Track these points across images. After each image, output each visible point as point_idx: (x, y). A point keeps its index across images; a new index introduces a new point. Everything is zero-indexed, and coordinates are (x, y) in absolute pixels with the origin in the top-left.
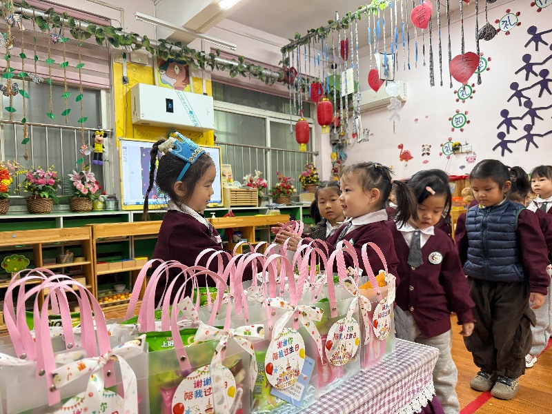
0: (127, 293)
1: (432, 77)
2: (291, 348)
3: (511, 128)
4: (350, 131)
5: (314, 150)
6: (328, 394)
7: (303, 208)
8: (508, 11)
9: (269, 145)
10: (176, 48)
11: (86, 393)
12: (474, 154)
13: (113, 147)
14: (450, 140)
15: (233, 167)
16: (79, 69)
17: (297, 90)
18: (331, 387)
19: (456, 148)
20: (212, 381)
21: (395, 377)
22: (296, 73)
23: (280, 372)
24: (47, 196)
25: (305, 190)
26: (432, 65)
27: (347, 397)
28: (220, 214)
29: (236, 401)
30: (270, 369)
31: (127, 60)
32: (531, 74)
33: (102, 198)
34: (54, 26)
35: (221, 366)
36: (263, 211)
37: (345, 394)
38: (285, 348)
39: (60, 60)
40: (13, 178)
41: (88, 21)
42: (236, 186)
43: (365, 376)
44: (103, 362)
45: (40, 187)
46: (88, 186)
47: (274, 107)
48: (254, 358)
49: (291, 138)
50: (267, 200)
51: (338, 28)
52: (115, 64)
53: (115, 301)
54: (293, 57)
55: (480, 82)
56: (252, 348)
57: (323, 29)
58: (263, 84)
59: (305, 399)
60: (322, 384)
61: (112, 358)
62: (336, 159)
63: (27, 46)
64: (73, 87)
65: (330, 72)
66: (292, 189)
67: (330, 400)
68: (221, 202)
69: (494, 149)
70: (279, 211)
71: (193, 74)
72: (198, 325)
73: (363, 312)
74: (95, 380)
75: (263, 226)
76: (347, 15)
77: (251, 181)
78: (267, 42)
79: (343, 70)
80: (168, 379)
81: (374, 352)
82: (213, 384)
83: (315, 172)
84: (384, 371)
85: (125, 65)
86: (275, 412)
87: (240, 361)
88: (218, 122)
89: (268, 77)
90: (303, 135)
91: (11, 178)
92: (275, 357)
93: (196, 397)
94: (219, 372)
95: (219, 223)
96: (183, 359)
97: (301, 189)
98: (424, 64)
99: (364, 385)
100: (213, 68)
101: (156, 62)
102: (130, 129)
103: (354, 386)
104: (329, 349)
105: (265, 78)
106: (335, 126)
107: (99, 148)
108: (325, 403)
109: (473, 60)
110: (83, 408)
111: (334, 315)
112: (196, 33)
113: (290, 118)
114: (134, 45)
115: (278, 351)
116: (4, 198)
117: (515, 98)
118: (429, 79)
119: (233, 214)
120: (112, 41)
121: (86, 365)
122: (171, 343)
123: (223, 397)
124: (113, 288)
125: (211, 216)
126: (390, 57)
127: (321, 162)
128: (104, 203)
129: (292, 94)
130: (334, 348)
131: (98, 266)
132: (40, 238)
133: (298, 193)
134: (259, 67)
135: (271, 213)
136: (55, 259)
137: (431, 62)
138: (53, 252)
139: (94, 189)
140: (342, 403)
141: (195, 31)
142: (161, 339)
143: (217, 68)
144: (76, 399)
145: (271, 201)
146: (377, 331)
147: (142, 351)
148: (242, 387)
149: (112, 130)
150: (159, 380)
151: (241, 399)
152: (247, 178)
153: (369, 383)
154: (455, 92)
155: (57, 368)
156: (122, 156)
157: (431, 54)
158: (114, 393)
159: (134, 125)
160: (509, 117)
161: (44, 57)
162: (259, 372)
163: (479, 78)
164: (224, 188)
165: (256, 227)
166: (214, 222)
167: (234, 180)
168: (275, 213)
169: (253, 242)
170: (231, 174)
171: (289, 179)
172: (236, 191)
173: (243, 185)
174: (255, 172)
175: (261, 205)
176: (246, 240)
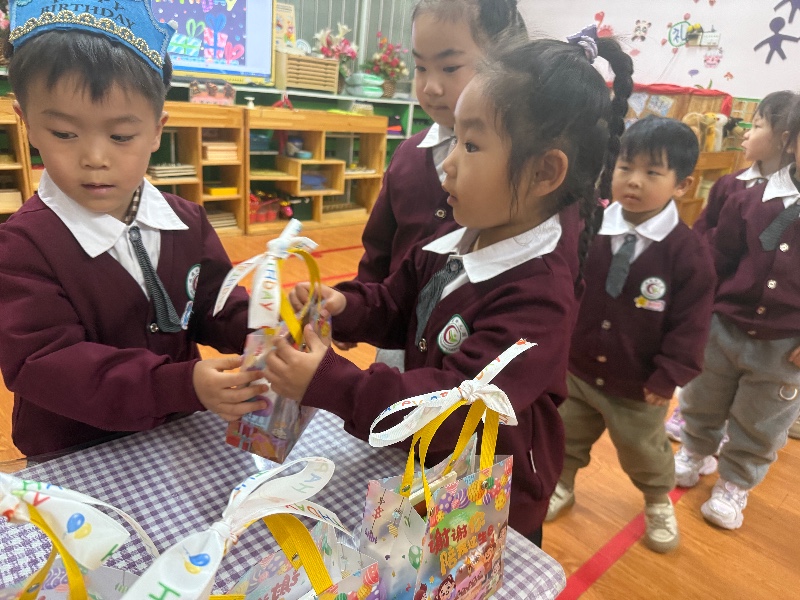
12: (721, 52)
14: (687, 17)
15: (298, 11)
19: (693, 36)
28: (265, 100)
36: (345, 105)
42: (300, 48)
66: (401, 69)
69: (757, 48)
70: (370, 108)
77: (329, 43)
95: (261, 118)
119: (290, 104)
125: (246, 102)
135: (356, 111)
152: (321, 35)
164: (277, 51)
165: (327, 133)
166: (251, 114)
167: (298, 37)
168: (363, 111)
169: (320, 159)
170: (294, 25)
171: (399, 47)
172: (299, 60)
173: (314, 49)
174: (337, 27)
175: (344, 92)
176: (307, 154)
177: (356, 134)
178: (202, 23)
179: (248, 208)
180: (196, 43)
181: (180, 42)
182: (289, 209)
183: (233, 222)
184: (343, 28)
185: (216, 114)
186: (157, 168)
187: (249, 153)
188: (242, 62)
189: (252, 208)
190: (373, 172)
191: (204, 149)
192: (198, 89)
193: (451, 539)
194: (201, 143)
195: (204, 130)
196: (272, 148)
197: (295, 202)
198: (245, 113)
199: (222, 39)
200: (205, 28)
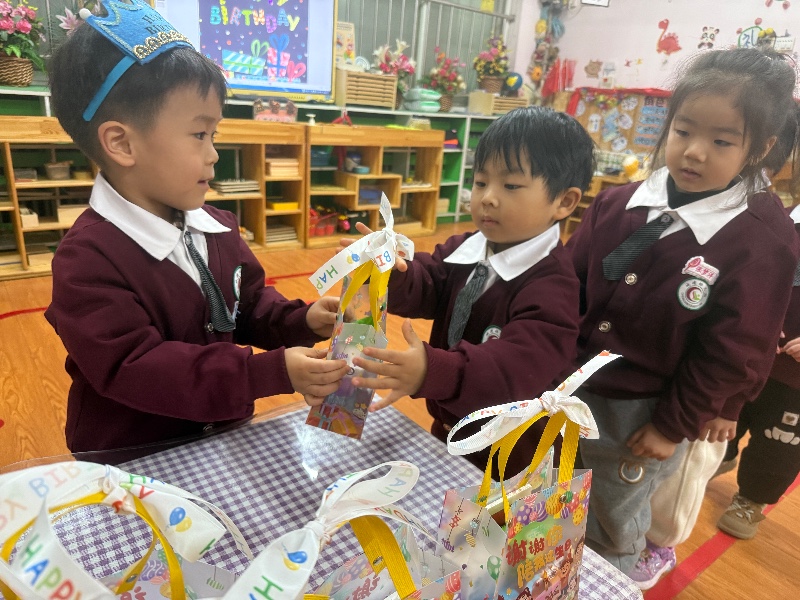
5: (508, 12)
7: (473, 120)
14: (758, 22)
15: (358, 30)
24: (18, 54)
25: (481, 86)
28: (326, 117)
36: (402, 120)
42: (360, 65)
45: (4, 35)
62: (543, 34)
66: (459, 83)
68: (330, 93)
70: (427, 122)
83: (503, 55)
95: (321, 134)
97: (474, 84)
119: (349, 121)
125: (308, 119)
127: (516, 36)
133: (469, 90)
135: (413, 126)
136: (35, 173)
152: (380, 52)
164: (337, 69)
165: (385, 148)
166: (312, 131)
167: (358, 54)
168: (421, 126)
169: (377, 174)
170: (354, 43)
171: (456, 62)
172: (358, 77)
173: (373, 65)
174: (396, 43)
175: (401, 107)
176: (365, 169)
177: (412, 148)
178: (266, 44)
179: (308, 222)
180: (259, 63)
181: (245, 62)
182: (347, 223)
183: (294, 235)
185: (280, 131)
186: (223, 183)
187: (310, 169)
188: (304, 80)
189: (312, 222)
190: (429, 185)
191: (268, 165)
192: (262, 106)
193: (528, 551)
194: (264, 160)
195: (268, 146)
196: (331, 164)
197: (353, 216)
198: (307, 130)
199: (284, 58)
200: (269, 48)
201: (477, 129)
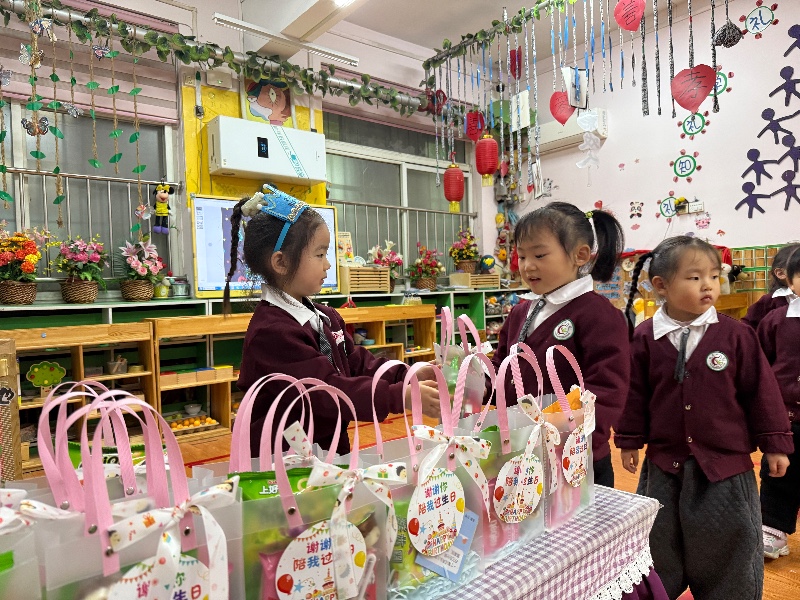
0: (204, 417)
1: (645, 101)
2: (445, 498)
3: (762, 176)
4: (523, 182)
5: (471, 211)
6: (498, 564)
7: (455, 295)
8: (759, 3)
9: (405, 204)
10: (272, 65)
11: (156, 559)
12: (708, 215)
13: (183, 208)
14: (671, 194)
15: (354, 237)
16: (134, 95)
17: (446, 123)
18: (502, 554)
19: (681, 207)
20: (332, 542)
21: (595, 541)
22: (445, 98)
23: (428, 532)
24: (90, 278)
25: (458, 268)
26: (645, 85)
27: (524, 568)
29: (366, 572)
30: (414, 527)
31: (202, 82)
32: (793, 95)
33: (167, 281)
34: (97, 35)
35: (346, 522)
36: (397, 300)
37: (523, 564)
38: (436, 496)
39: (106, 83)
40: (41, 252)
41: (146, 26)
42: (358, 262)
43: (552, 538)
44: (180, 515)
45: (80, 265)
46: (148, 264)
47: (412, 148)
48: (392, 511)
49: (437, 193)
50: (403, 283)
51: (507, 31)
52: (185, 88)
53: (186, 428)
54: (441, 75)
55: (716, 108)
56: (389, 496)
57: (484, 34)
58: (396, 115)
59: (465, 570)
60: (489, 550)
61: (192, 510)
62: (503, 223)
63: (61, 64)
64: (126, 122)
65: (496, 97)
66: (439, 268)
67: (500, 572)
68: (336, 285)
69: (737, 208)
70: (419, 299)
71: (296, 101)
72: (311, 462)
73: (550, 446)
74: (168, 540)
75: (397, 321)
76: (520, 12)
77: (380, 256)
78: (403, 53)
79: (515, 94)
80: (270, 540)
81: (564, 504)
82: (335, 549)
83: (472, 243)
84: (578, 532)
85: (199, 89)
86: (422, 588)
87: (373, 515)
88: (331, 170)
89: (404, 105)
90: (455, 189)
91: (38, 253)
92: (422, 510)
93: (310, 566)
94: (342, 530)
96: (292, 512)
97: (452, 268)
98: (634, 83)
99: (549, 552)
100: (324, 92)
101: (242, 84)
102: (207, 183)
103: (535, 553)
104: (499, 499)
105: (399, 107)
106: (503, 175)
107: (162, 209)
108: (493, 577)
109: (707, 77)
110: (152, 580)
111: (506, 450)
112: (299, 41)
113: (435, 164)
114: (211, 61)
115: (426, 501)
116: (30, 281)
117: (769, 133)
118: (641, 105)
119: (354, 304)
120: (180, 54)
121: (155, 519)
122: (274, 488)
123: (348, 566)
124: (184, 409)
126: (583, 74)
127: (480, 228)
128: (171, 288)
129: (439, 129)
130: (506, 498)
131: (163, 378)
132: (82, 338)
133: (448, 273)
134: (392, 90)
135: (407, 303)
136: (101, 368)
137: (644, 79)
138: (98, 358)
139: (155, 268)
140: (519, 578)
141: (299, 39)
142: (258, 484)
143: (331, 92)
144: (141, 567)
145: (408, 284)
146: (568, 474)
147: (234, 500)
148: (375, 553)
149: (181, 183)
150: (257, 542)
151: (374, 569)
152: (373, 251)
153: (556, 549)
154: (680, 124)
155: (115, 522)
156: (196, 219)
157: (644, 68)
158: (194, 559)
159: (214, 177)
160: (759, 160)
161: (84, 79)
162: (400, 531)
163: (716, 102)
165: (386, 323)
167: (356, 255)
168: (413, 302)
169: (382, 344)
170: (352, 246)
171: (435, 252)
172: (359, 271)
173: (368, 261)
174: (384, 243)
175: (394, 290)
176: (372, 341)
177: (408, 320)
184: (389, 244)
190: (429, 350)
201: (460, 302)
